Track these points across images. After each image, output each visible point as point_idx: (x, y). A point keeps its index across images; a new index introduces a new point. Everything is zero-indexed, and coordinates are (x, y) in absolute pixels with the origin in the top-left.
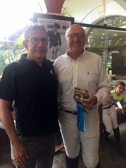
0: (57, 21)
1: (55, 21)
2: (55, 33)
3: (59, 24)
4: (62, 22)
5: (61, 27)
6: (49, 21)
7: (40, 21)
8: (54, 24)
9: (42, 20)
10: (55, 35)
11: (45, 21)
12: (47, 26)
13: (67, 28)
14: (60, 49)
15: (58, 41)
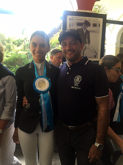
0: (87, 18)
1: (85, 18)
2: (85, 31)
4: (93, 19)
5: (92, 25)
6: (78, 19)
7: (70, 19)
8: (84, 21)
9: (72, 17)
10: (84, 33)
11: (75, 18)
12: (76, 24)
13: (98, 25)
14: (88, 48)
15: (87, 40)
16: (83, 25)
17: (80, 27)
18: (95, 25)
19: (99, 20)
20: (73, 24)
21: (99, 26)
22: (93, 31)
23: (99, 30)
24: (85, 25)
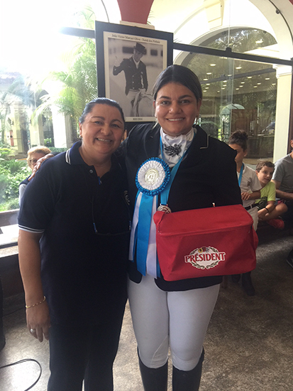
0: (141, 39)
1: (137, 39)
4: (150, 41)
5: (149, 52)
6: (125, 39)
7: (109, 39)
8: (135, 45)
9: (113, 36)
10: (137, 67)
11: (118, 38)
12: (121, 50)
13: (159, 53)
14: (145, 97)
15: (142, 81)
16: (134, 52)
17: (128, 56)
18: (154, 53)
19: (161, 44)
20: (115, 49)
21: (162, 55)
22: (152, 65)
23: (162, 63)
24: (136, 52)
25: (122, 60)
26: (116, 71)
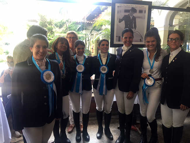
0: (134, 6)
1: (132, 6)
2: (131, 17)
3: (135, 8)
4: (139, 6)
5: (138, 11)
6: (126, 6)
7: (118, 6)
8: (131, 8)
9: (120, 5)
10: (131, 19)
11: (122, 6)
12: (124, 11)
13: (144, 12)
15: (133, 25)
17: (127, 14)
18: (141, 12)
19: (145, 7)
20: (120, 11)
21: (145, 12)
22: (139, 17)
23: (145, 16)
24: (131, 12)
25: (124, 16)
26: (120, 21)
